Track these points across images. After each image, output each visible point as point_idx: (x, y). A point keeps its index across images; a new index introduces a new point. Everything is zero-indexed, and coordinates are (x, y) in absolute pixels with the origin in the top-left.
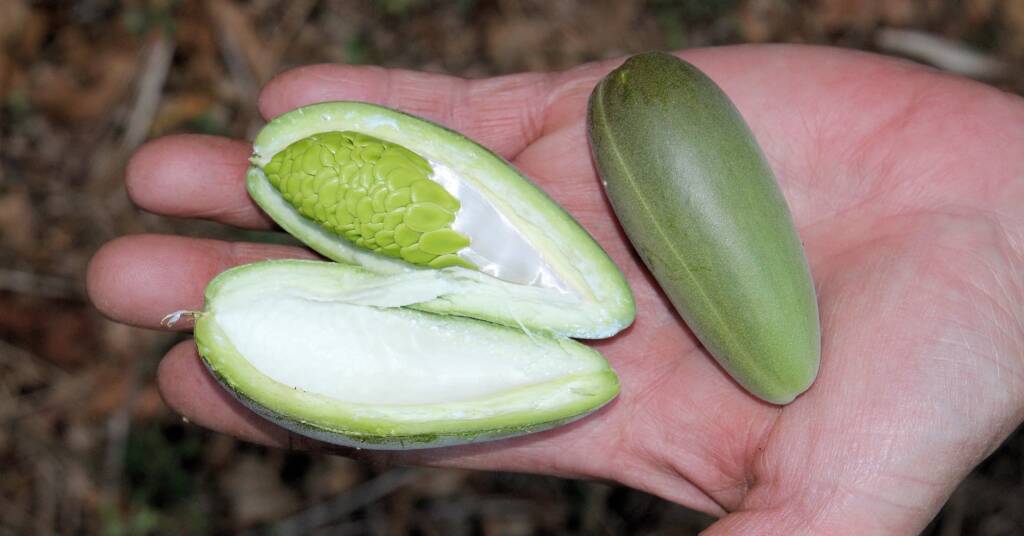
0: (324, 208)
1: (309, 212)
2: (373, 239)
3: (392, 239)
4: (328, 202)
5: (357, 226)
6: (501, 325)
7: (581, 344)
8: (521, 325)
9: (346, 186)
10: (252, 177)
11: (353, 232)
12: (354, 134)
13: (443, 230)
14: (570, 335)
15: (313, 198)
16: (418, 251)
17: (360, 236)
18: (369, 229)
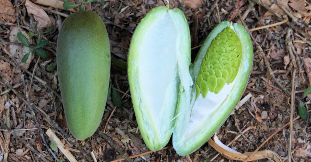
0: (214, 48)
1: (214, 42)
2: (204, 64)
3: (204, 71)
4: (217, 48)
5: (209, 59)
6: (176, 109)
7: (170, 137)
8: (176, 116)
9: (222, 55)
10: (226, 23)
11: (207, 58)
12: (241, 57)
13: (208, 88)
14: (174, 133)
15: (218, 44)
16: (201, 80)
17: (206, 60)
18: (208, 63)
